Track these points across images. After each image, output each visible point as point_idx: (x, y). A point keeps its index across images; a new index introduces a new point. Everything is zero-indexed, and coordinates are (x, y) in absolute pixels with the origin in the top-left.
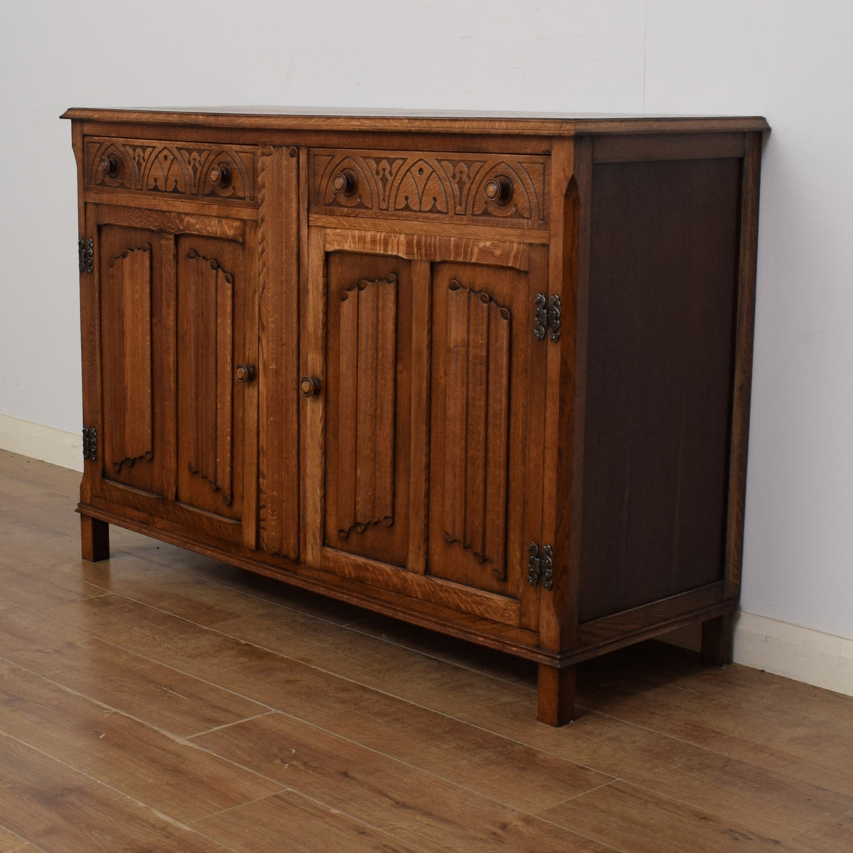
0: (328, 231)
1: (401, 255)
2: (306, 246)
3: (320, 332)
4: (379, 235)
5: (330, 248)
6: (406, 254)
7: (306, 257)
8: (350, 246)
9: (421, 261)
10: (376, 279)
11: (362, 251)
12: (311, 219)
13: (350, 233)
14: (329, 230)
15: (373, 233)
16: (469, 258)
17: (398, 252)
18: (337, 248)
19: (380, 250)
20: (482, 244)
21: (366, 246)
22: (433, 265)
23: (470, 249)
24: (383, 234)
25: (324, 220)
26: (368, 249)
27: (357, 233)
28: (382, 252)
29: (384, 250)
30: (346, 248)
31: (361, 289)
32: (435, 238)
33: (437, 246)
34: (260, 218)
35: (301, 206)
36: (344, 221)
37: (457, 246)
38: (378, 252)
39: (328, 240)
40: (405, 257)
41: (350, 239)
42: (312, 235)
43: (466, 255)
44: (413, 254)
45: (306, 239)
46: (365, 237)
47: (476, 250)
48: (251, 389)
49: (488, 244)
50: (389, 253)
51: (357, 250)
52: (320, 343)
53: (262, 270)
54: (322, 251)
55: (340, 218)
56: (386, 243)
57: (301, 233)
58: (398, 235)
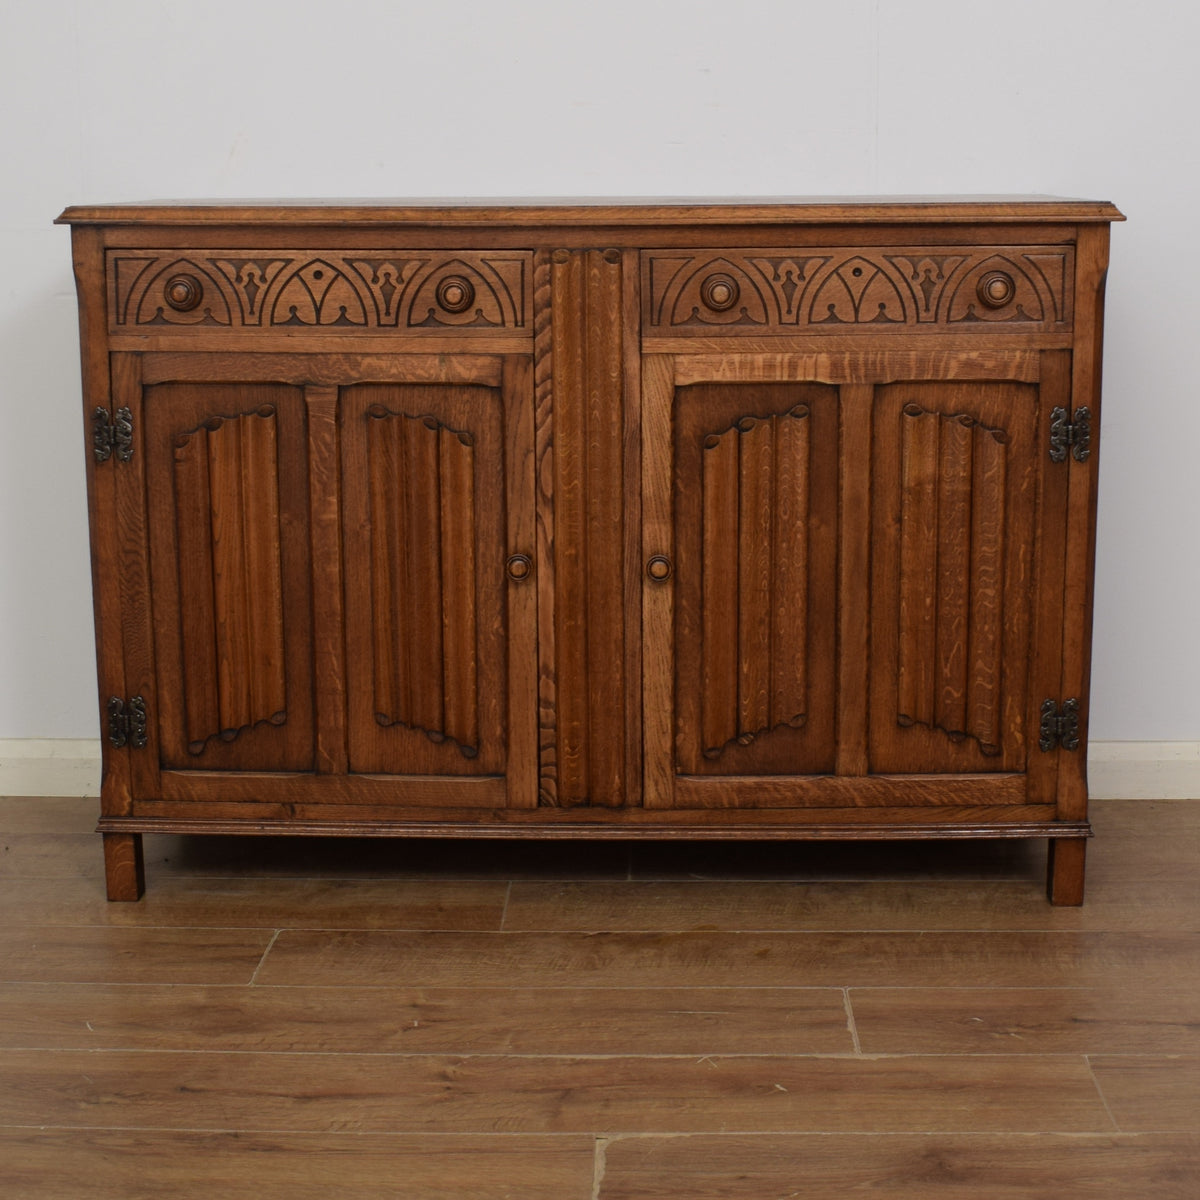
0: (679, 359)
1: (820, 379)
2: (636, 382)
3: (667, 495)
4: (779, 357)
5: (682, 381)
6: (831, 377)
7: (638, 395)
8: (724, 375)
9: (858, 385)
10: (773, 415)
11: (748, 379)
12: (644, 344)
13: (725, 358)
14: (682, 357)
15: (769, 355)
16: (941, 373)
17: (816, 376)
18: (697, 378)
19: (782, 376)
20: (963, 356)
21: (756, 373)
22: (879, 388)
23: (942, 364)
24: (787, 357)
25: (671, 345)
26: (759, 376)
27: (736, 358)
28: (785, 379)
29: (789, 376)
30: (717, 377)
31: (741, 430)
32: (883, 354)
33: (886, 363)
34: (538, 350)
35: (626, 329)
36: (712, 343)
37: (921, 362)
38: (778, 379)
39: (682, 370)
40: (829, 382)
41: (724, 365)
42: (649, 366)
43: (936, 370)
44: (844, 377)
45: (637, 372)
46: (752, 363)
47: (953, 364)
48: (522, 590)
49: (974, 355)
50: (800, 378)
51: (738, 379)
52: (667, 508)
53: (543, 422)
54: (670, 386)
55: (705, 340)
56: (793, 366)
57: (625, 366)
58: (815, 355)
